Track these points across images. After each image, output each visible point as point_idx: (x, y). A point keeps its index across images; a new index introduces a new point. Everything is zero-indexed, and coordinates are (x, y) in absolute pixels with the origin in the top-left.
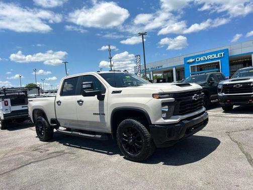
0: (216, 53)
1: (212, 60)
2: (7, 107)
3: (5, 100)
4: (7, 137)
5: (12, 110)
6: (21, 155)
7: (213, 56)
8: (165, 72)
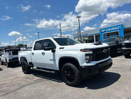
0: (117, 26)
1: (115, 30)
2: (10, 56)
3: (10, 52)
4: (11, 71)
5: (13, 57)
6: (20, 81)
7: (115, 28)
8: (89, 37)
